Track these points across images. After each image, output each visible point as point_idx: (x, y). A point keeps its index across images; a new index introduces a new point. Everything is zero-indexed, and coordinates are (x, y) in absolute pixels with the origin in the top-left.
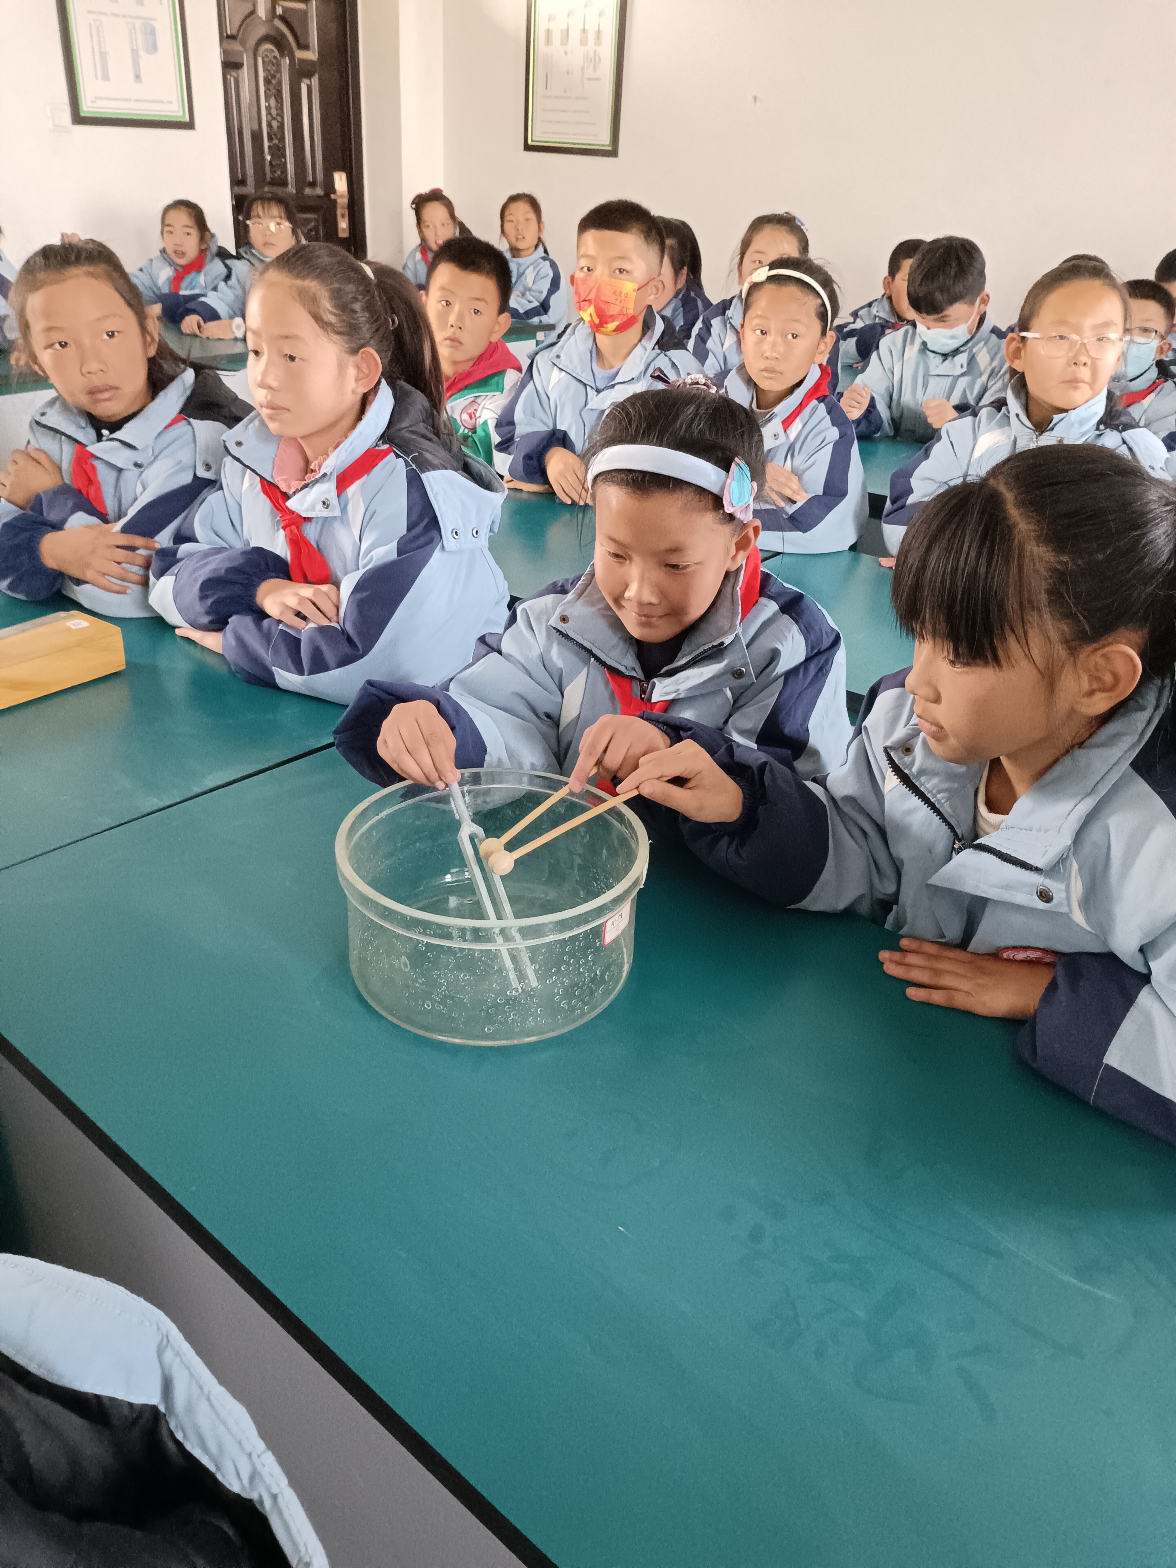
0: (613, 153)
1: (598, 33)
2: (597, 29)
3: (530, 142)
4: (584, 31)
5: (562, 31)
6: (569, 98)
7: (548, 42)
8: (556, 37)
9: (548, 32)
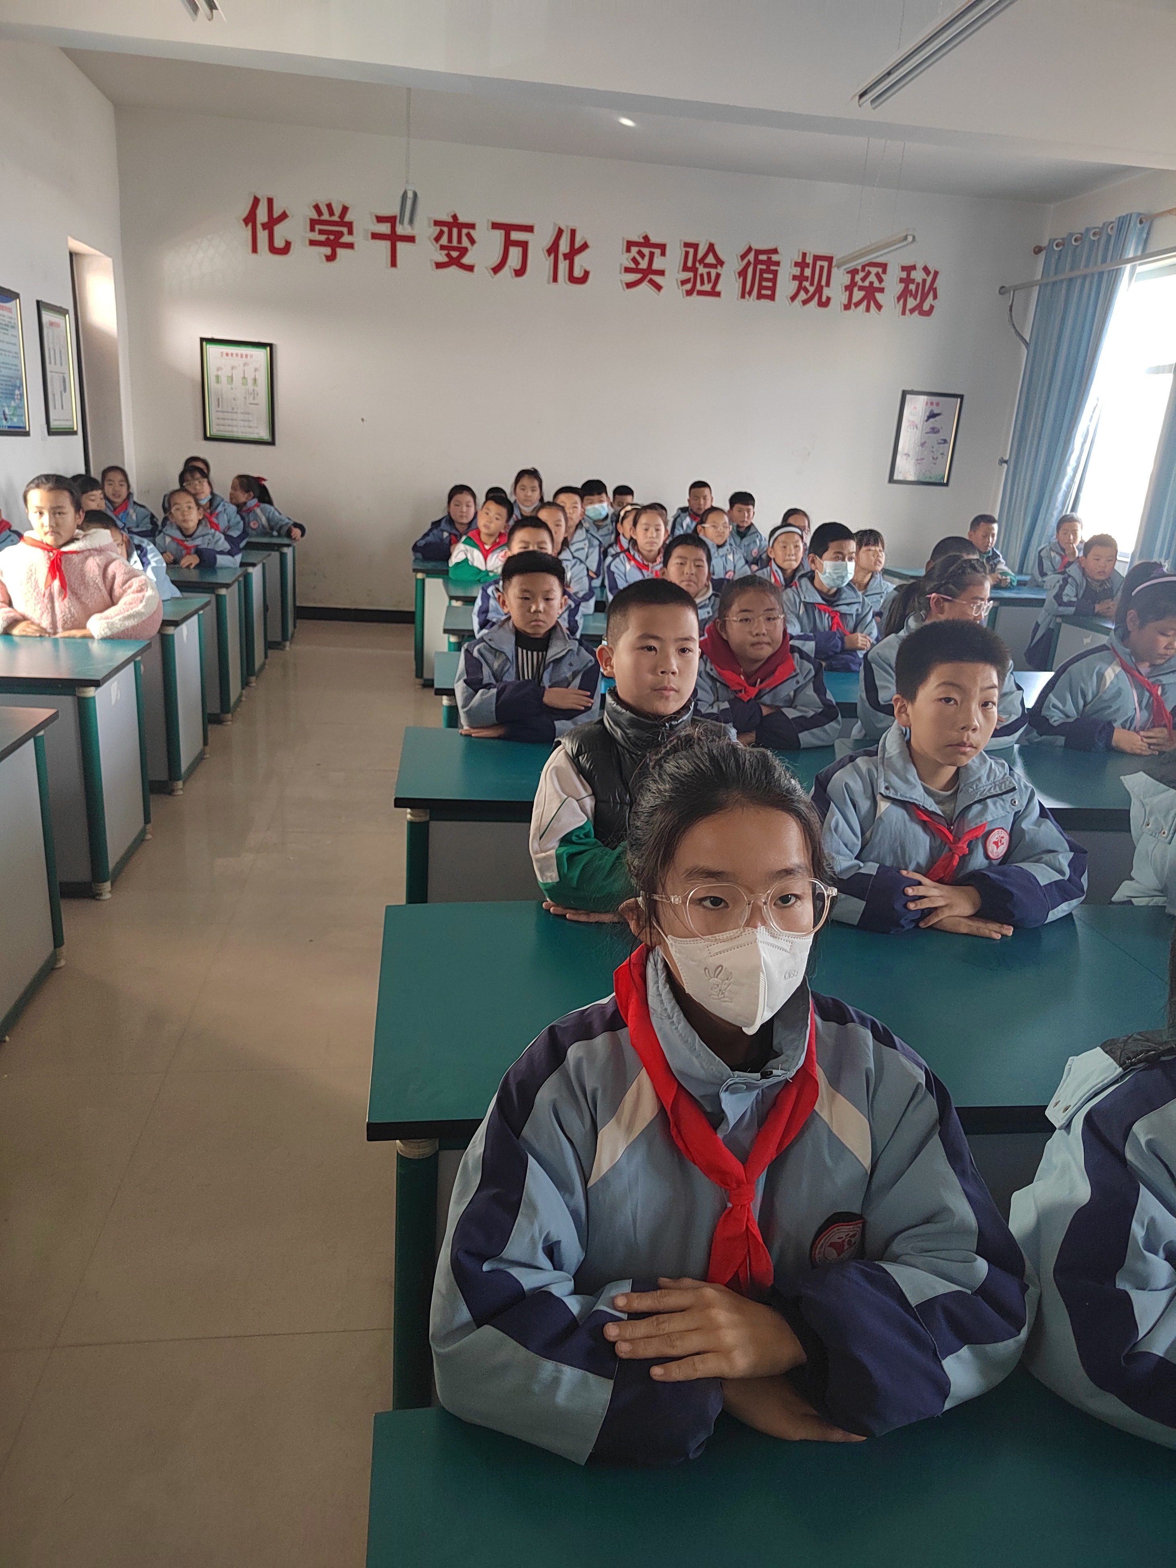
0: (272, 443)
1: (255, 380)
2: (253, 377)
3: (208, 435)
4: (244, 378)
5: (228, 377)
6: (236, 413)
7: (218, 382)
8: (224, 379)
9: (217, 377)
